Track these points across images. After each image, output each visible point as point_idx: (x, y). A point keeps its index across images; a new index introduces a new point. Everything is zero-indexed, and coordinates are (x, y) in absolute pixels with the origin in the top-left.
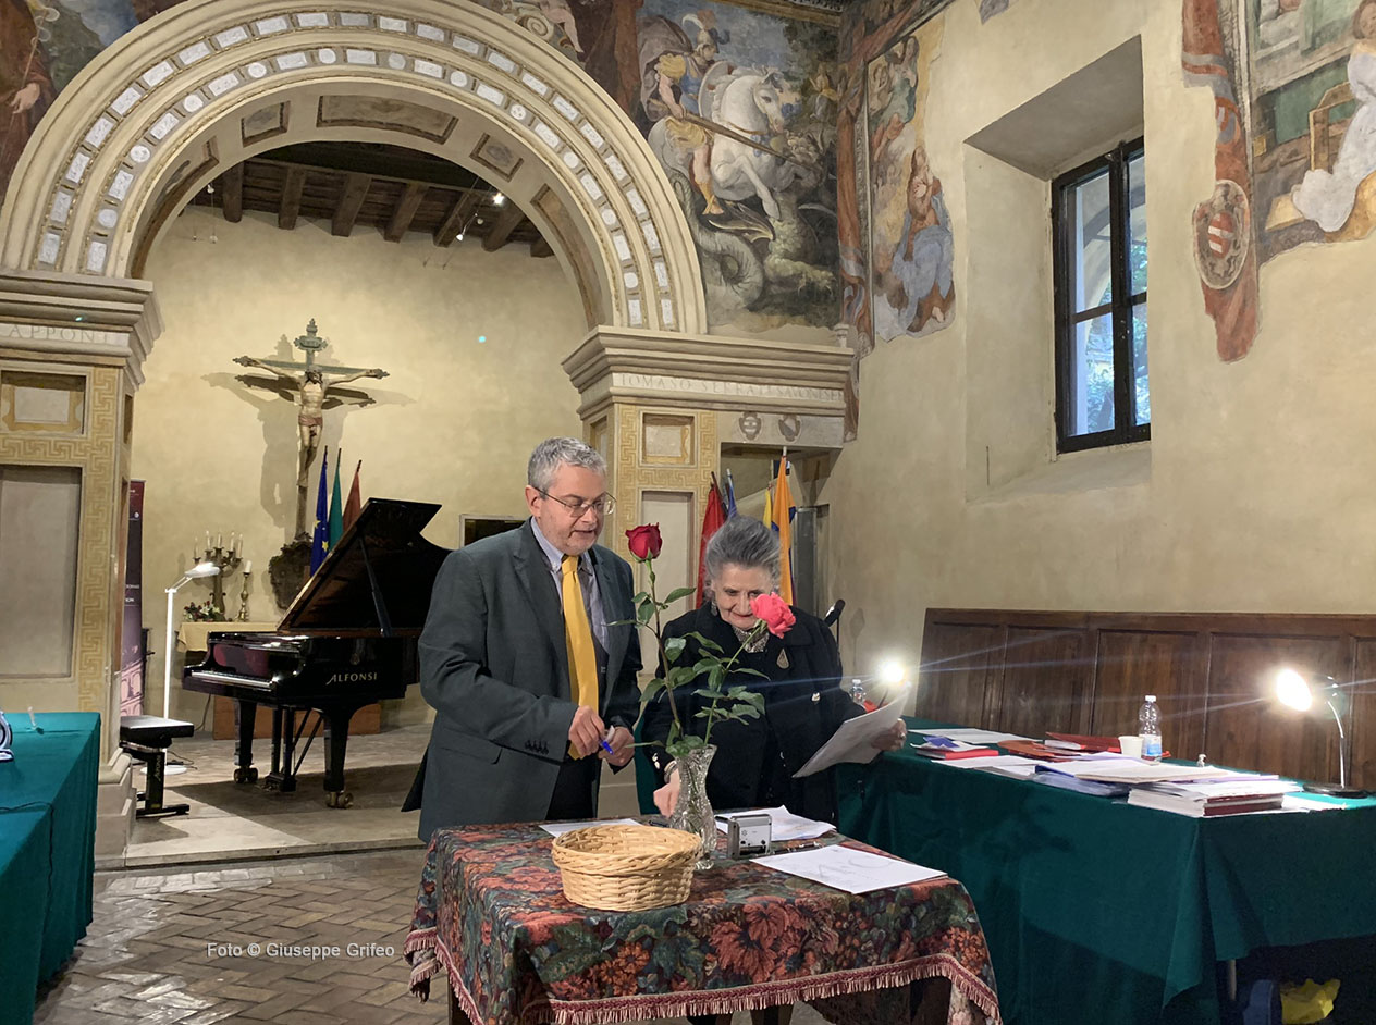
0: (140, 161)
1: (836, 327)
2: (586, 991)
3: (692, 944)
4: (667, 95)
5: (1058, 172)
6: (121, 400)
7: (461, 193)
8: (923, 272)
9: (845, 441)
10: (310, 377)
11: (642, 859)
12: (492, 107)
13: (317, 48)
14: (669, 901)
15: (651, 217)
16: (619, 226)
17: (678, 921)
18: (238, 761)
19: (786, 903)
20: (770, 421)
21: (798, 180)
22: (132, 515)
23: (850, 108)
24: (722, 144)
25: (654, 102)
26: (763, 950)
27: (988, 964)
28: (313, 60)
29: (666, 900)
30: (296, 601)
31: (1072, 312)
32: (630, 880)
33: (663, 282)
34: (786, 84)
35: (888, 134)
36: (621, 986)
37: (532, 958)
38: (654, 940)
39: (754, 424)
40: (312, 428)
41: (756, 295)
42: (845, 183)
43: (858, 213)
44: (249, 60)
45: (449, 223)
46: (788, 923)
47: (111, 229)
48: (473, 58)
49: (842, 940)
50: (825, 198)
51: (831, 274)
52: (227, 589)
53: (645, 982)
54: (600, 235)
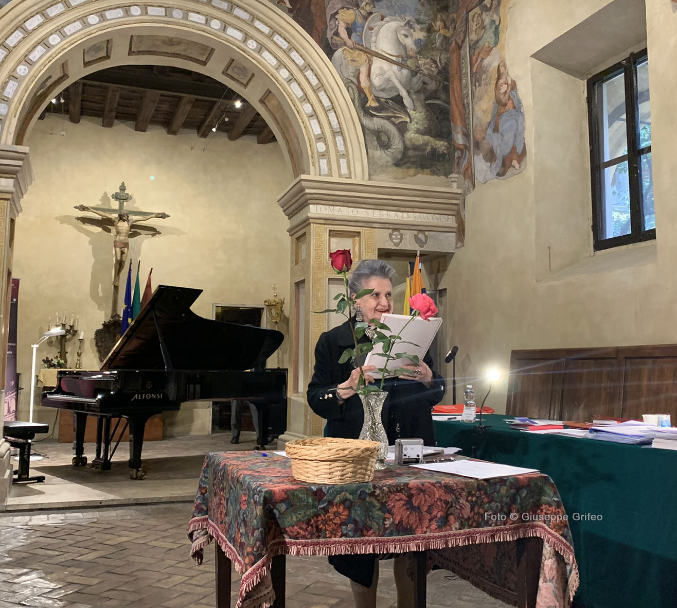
0: (22, 74)
1: (450, 176)
2: (309, 533)
3: (376, 506)
4: (343, 33)
5: (591, 74)
6: (8, 220)
7: (214, 103)
8: (506, 139)
9: (456, 248)
10: (121, 218)
11: (344, 450)
12: (236, 42)
13: (130, 6)
14: (361, 479)
15: (333, 108)
16: (313, 113)
17: (367, 491)
18: (75, 453)
19: (436, 483)
20: (408, 235)
21: (425, 86)
22: (12, 300)
23: (458, 41)
24: (377, 64)
25: (335, 38)
26: (422, 513)
27: (568, 528)
28: (127, 13)
29: (359, 478)
30: (112, 352)
31: (602, 162)
32: (337, 464)
33: (341, 148)
34: (417, 27)
35: (482, 55)
36: (331, 532)
37: (275, 511)
38: (352, 502)
39: (399, 237)
40: (122, 249)
41: (400, 157)
42: (455, 87)
43: (464, 105)
44: (88, 14)
45: (206, 123)
46: (437, 496)
47: (4, 116)
48: (225, 11)
49: (472, 509)
50: (443, 96)
51: (446, 144)
52: (69, 349)
53: (346, 529)
54: (302, 119)
